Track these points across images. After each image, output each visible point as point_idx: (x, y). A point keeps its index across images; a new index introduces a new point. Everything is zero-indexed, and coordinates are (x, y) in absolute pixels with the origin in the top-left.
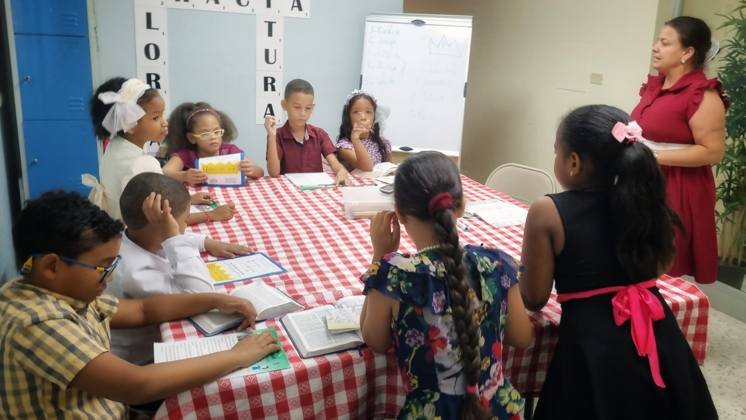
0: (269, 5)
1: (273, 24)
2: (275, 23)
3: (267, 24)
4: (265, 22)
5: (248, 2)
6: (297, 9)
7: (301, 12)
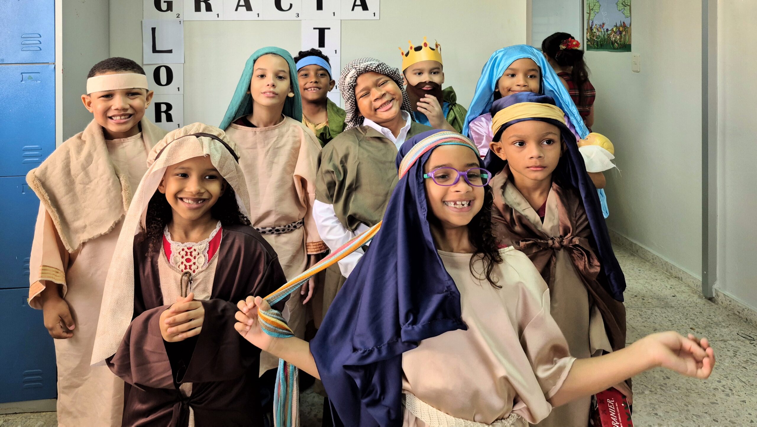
0: (320, 7)
1: (326, 31)
2: (329, 29)
3: (317, 31)
4: (314, 29)
5: (291, 5)
6: (360, 8)
7: (366, 12)
